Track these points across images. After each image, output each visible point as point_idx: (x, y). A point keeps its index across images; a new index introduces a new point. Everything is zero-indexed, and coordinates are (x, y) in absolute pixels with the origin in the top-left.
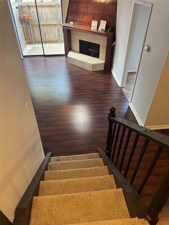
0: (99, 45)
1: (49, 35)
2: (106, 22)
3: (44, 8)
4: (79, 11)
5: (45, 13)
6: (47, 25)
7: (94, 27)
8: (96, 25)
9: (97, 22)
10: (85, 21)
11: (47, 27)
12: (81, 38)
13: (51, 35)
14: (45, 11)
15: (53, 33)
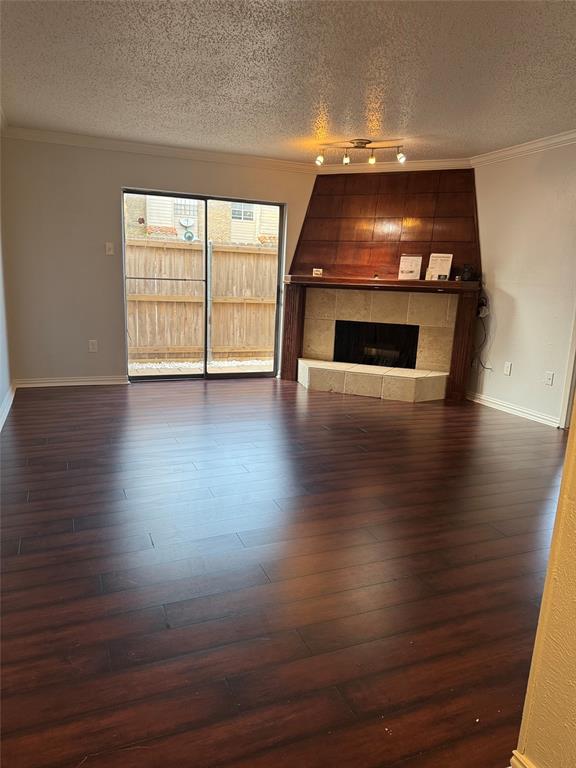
0: (418, 327)
1: (175, 335)
2: (451, 256)
3: (168, 257)
4: (341, 239)
5: (171, 268)
6: (173, 302)
7: (411, 272)
8: (416, 265)
9: (419, 260)
10: (365, 263)
11: (169, 310)
12: (343, 314)
13: (182, 336)
14: (171, 264)
15: (186, 329)
